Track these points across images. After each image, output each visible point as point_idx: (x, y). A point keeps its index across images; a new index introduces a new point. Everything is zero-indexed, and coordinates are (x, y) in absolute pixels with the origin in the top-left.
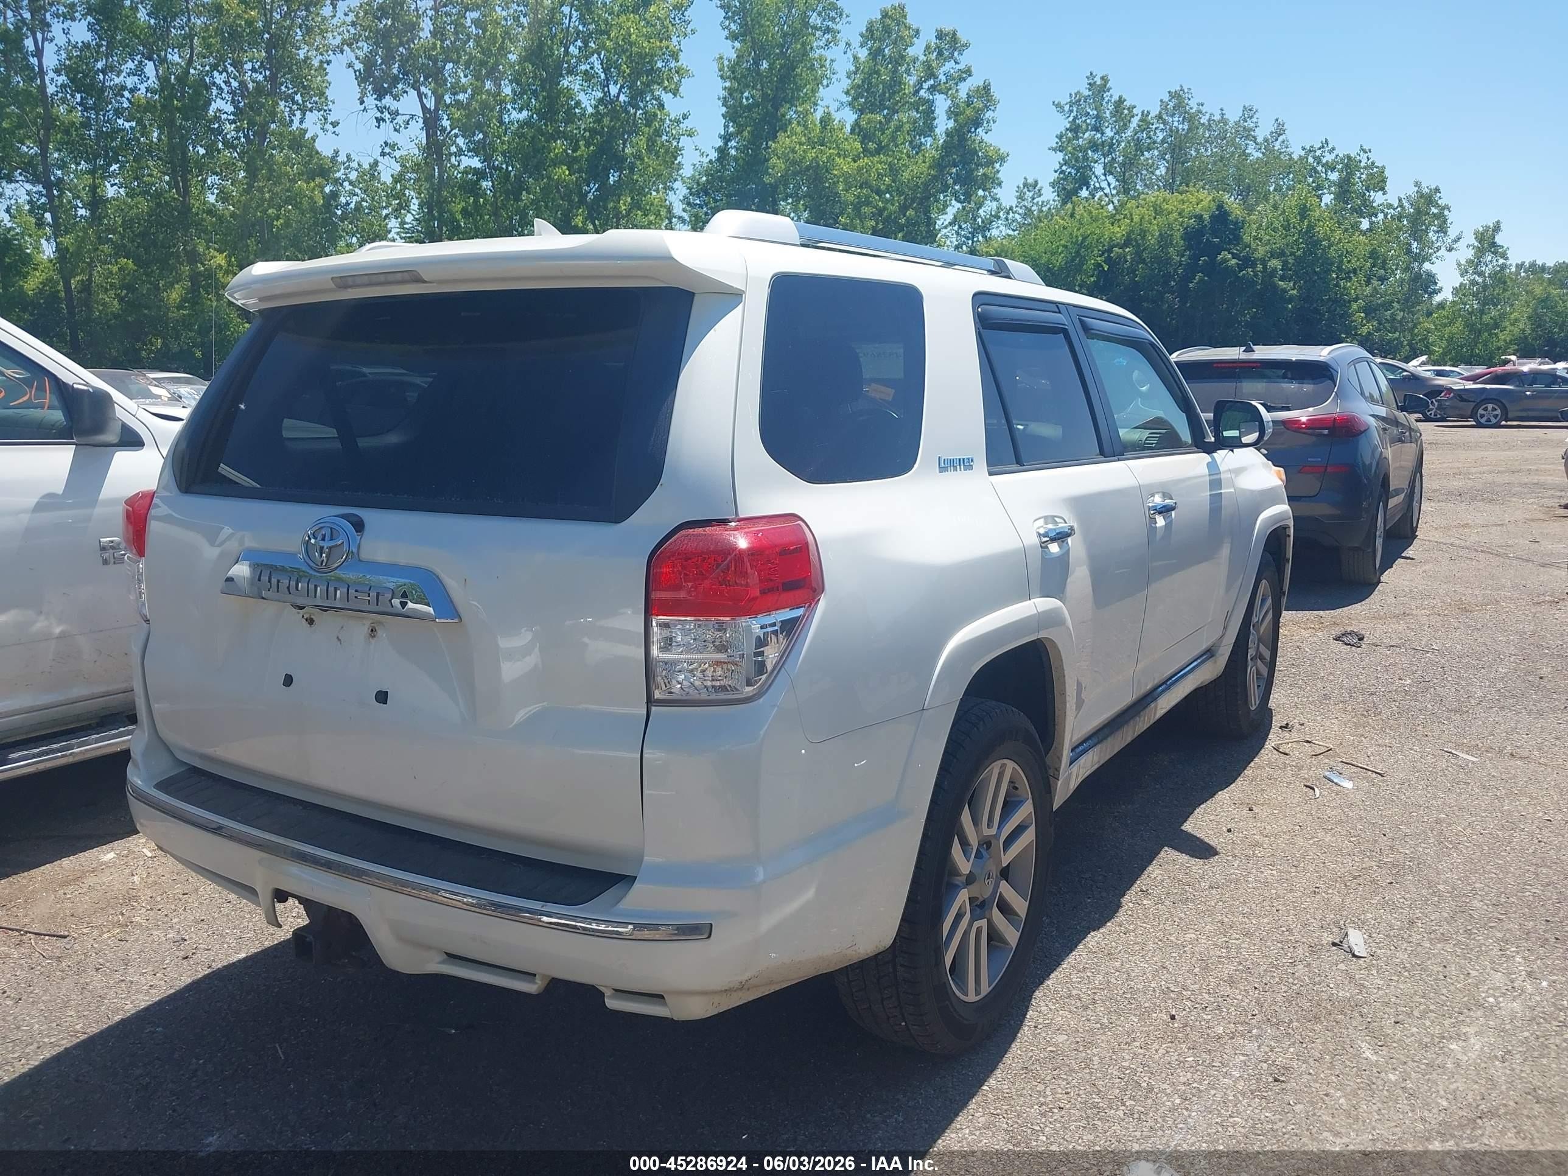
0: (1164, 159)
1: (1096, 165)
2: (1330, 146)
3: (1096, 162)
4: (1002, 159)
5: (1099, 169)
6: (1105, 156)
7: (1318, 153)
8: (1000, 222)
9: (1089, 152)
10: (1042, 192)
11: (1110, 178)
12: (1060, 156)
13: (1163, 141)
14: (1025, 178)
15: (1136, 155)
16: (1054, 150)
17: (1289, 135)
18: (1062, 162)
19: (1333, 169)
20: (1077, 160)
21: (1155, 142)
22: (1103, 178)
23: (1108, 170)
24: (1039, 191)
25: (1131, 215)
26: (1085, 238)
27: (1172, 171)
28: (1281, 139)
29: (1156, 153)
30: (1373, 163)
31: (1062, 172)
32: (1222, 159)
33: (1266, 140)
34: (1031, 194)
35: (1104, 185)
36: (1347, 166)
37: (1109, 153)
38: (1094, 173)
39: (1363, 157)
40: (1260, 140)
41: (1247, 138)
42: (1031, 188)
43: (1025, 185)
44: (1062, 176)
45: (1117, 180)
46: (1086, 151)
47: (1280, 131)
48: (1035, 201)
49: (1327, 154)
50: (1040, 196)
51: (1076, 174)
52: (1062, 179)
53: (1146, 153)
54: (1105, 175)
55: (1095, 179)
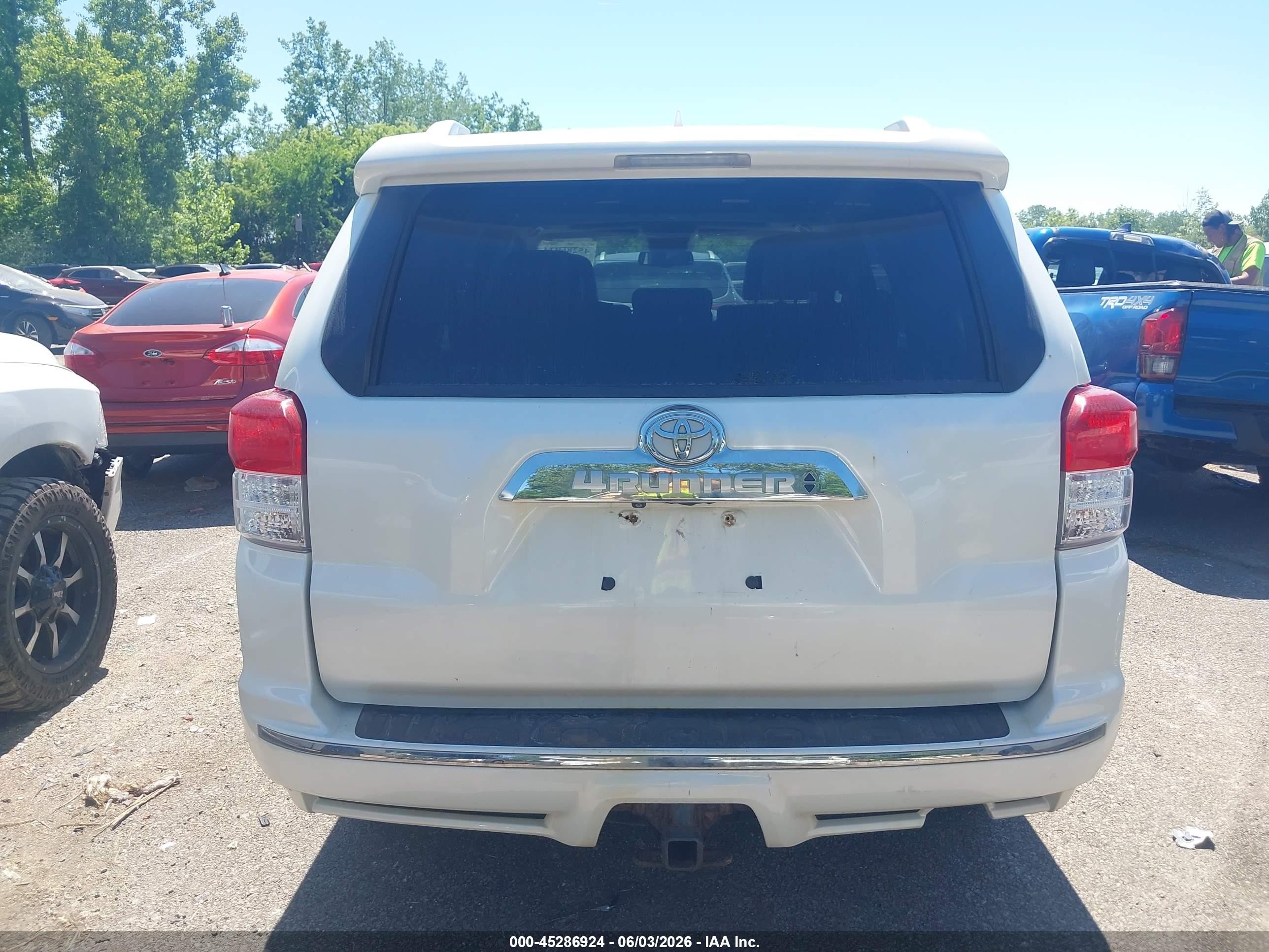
0: (378, 97)
1: (321, 97)
2: (499, 98)
3: (321, 94)
4: (255, 86)
5: (323, 101)
6: (328, 89)
7: (491, 102)
8: (241, 140)
9: (315, 86)
10: (272, 116)
11: (333, 109)
12: (289, 87)
13: (375, 82)
14: (256, 104)
15: (354, 91)
16: (283, 81)
17: (471, 86)
18: (291, 92)
19: (503, 115)
20: (305, 92)
21: (369, 82)
22: (328, 108)
23: (332, 101)
24: (270, 115)
25: (359, 141)
26: (323, 159)
27: (385, 106)
28: (465, 88)
29: (370, 91)
30: (532, 113)
31: (293, 101)
32: (422, 100)
33: (454, 88)
34: (262, 118)
35: (329, 114)
36: (515, 114)
37: (331, 88)
38: (319, 104)
39: (524, 108)
40: (450, 88)
41: (441, 85)
42: (262, 113)
43: (256, 109)
44: (292, 104)
45: (340, 112)
46: (311, 84)
47: (464, 82)
48: (267, 124)
49: (498, 103)
50: (271, 120)
51: (305, 103)
52: (292, 107)
53: (361, 90)
54: (328, 106)
55: (321, 109)
